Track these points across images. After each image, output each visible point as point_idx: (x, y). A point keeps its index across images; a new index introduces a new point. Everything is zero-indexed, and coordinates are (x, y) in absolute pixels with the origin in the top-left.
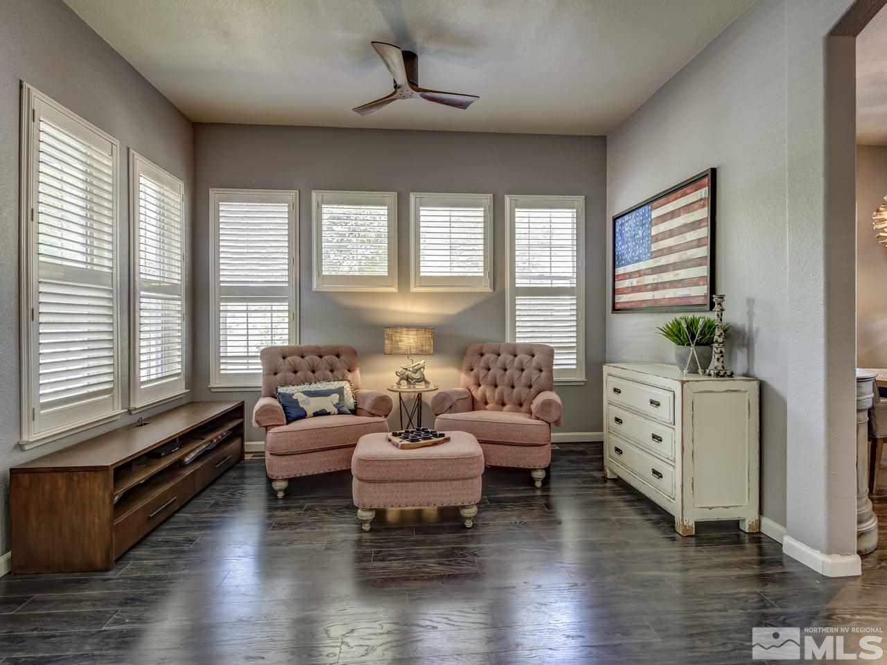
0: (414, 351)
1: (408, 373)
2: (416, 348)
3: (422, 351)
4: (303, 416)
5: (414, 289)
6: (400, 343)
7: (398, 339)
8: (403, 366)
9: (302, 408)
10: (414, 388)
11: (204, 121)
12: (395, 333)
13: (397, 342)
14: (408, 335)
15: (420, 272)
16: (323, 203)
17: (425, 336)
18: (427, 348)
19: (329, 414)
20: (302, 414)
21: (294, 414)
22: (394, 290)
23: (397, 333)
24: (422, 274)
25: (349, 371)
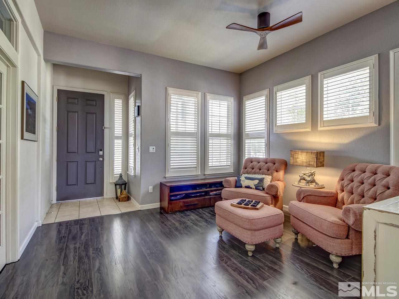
0: (305, 164)
1: (305, 176)
2: (306, 162)
3: (310, 165)
4: (241, 187)
5: (320, 129)
6: (297, 159)
7: (296, 157)
8: (303, 172)
9: (241, 183)
10: (309, 185)
11: (242, 72)
12: (295, 153)
13: (296, 158)
14: (302, 155)
15: (323, 118)
16: (277, 91)
17: (311, 156)
18: (313, 163)
19: (251, 188)
20: (240, 186)
21: (238, 185)
22: (309, 130)
23: (296, 153)
24: (324, 119)
25: (277, 171)
